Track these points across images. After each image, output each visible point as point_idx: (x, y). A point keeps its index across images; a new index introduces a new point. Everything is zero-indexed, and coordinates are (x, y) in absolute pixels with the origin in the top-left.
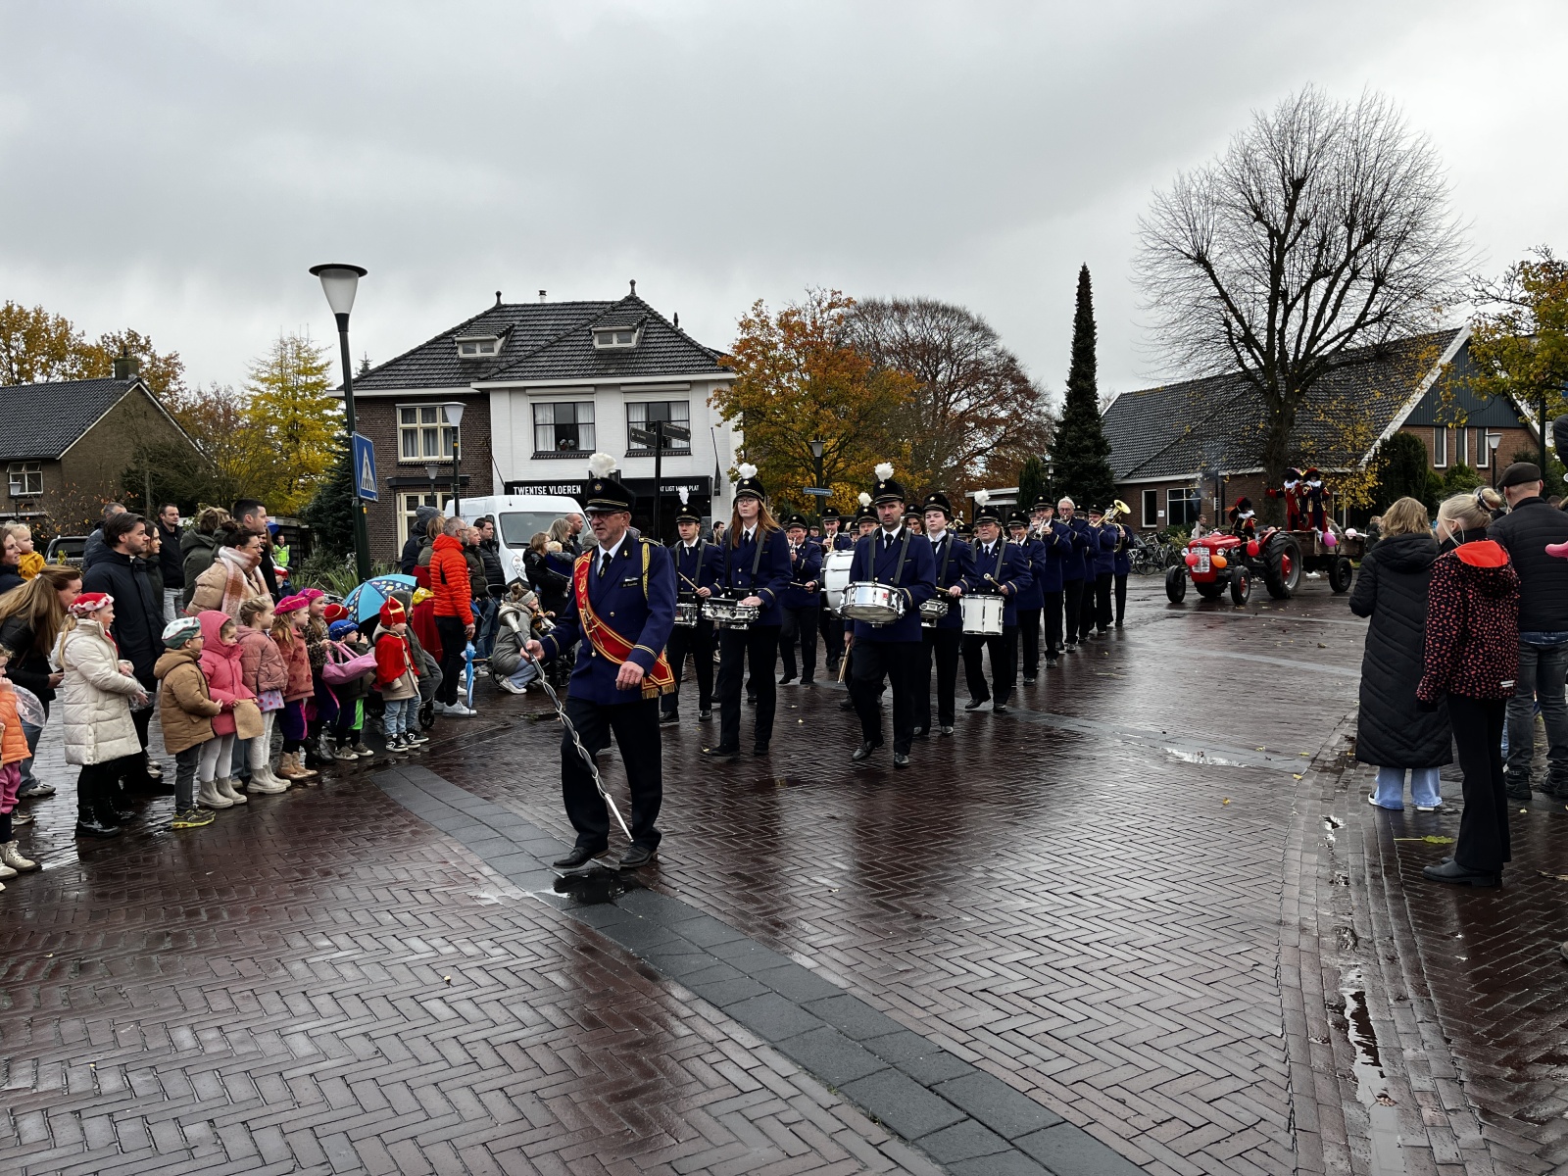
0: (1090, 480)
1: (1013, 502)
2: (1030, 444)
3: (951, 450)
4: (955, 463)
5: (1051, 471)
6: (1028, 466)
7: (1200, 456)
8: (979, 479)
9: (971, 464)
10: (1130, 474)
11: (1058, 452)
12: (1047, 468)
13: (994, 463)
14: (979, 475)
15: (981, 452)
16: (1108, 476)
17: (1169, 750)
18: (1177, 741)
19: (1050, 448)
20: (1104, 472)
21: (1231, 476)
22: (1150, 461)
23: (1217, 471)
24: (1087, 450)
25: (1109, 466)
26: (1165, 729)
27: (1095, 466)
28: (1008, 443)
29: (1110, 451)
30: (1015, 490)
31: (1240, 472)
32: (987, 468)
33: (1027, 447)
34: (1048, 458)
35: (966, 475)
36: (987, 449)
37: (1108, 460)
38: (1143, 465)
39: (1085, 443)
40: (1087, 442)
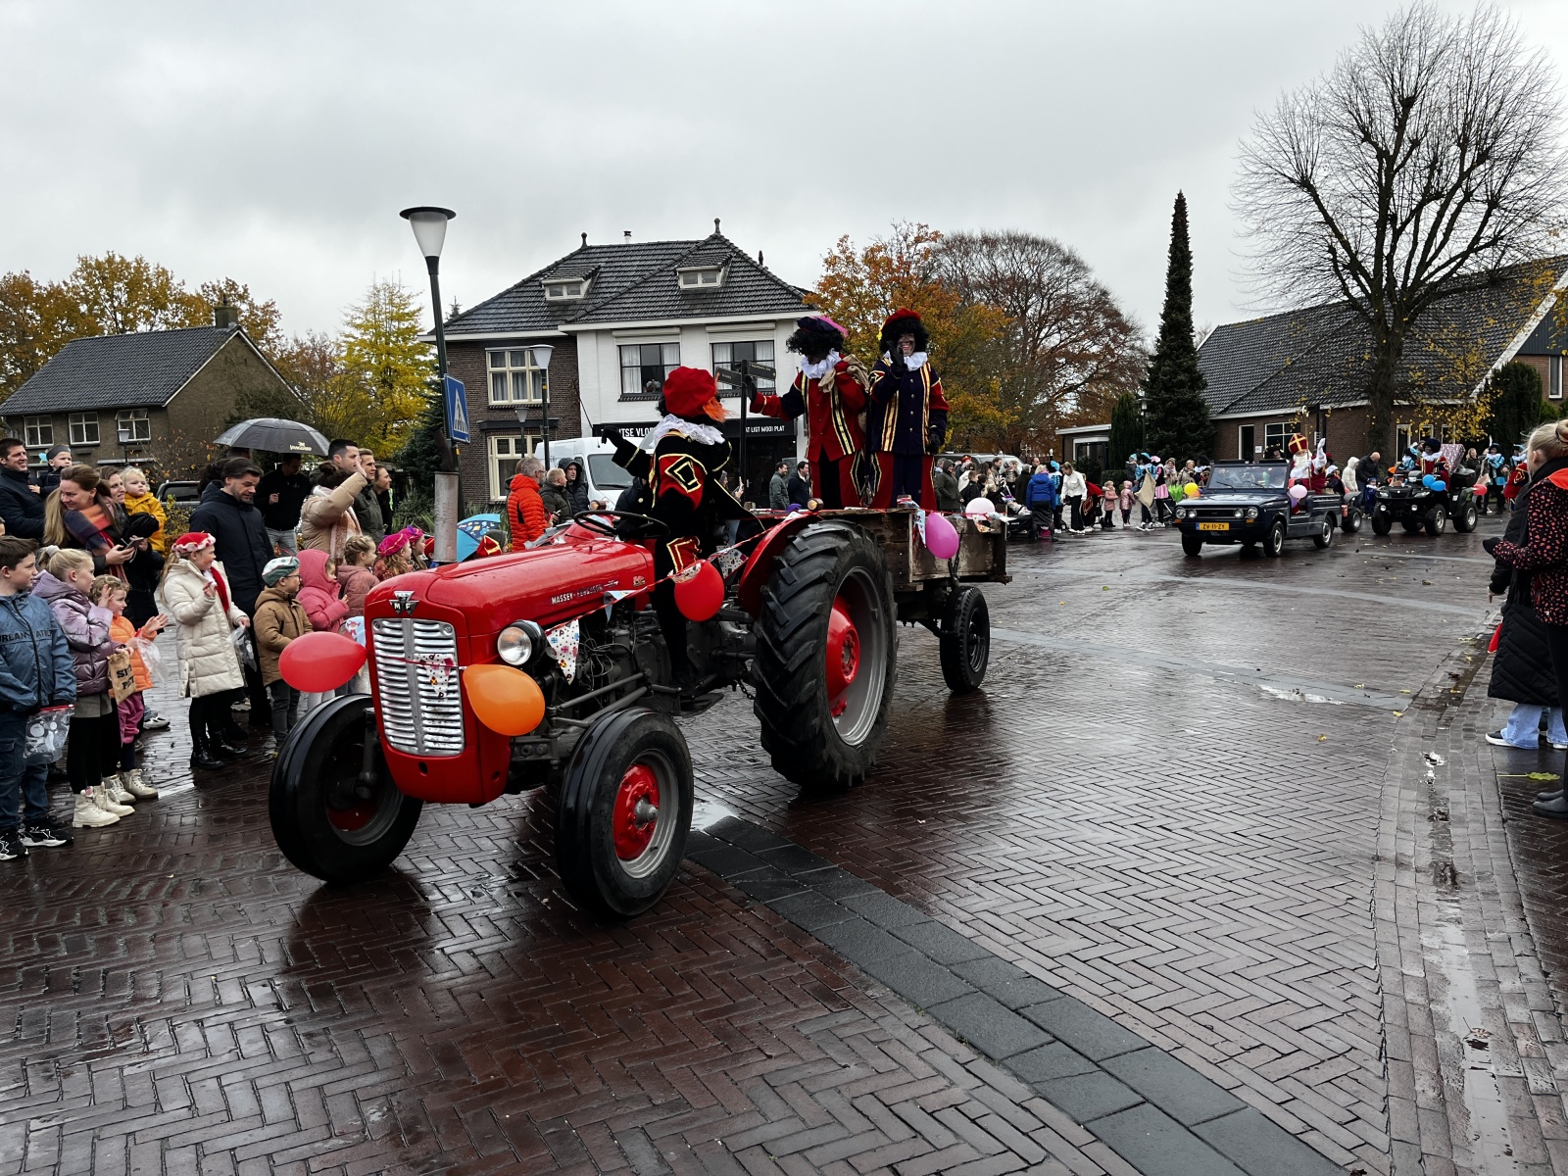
0: (1185, 416)
1: (1105, 439)
2: (1123, 379)
3: (1041, 387)
4: (1045, 399)
5: (1144, 407)
6: (1121, 402)
7: (1300, 389)
8: (1071, 415)
9: (1061, 401)
10: (1226, 409)
11: (1152, 387)
12: (1140, 405)
13: (1086, 399)
14: (1069, 412)
15: (1073, 388)
16: (1203, 412)
17: (1264, 688)
18: (1272, 678)
19: (1143, 383)
20: (1199, 407)
21: (1333, 409)
22: (1248, 395)
23: (1318, 405)
24: (1181, 384)
25: (1204, 401)
26: (1260, 666)
27: (1190, 401)
28: (1100, 379)
29: (1205, 385)
30: (1107, 427)
31: (1343, 406)
32: (1078, 405)
33: (1120, 384)
34: (1141, 393)
35: (1057, 413)
36: (1078, 385)
37: (1203, 394)
38: (1241, 399)
39: (1180, 378)
40: (1182, 377)
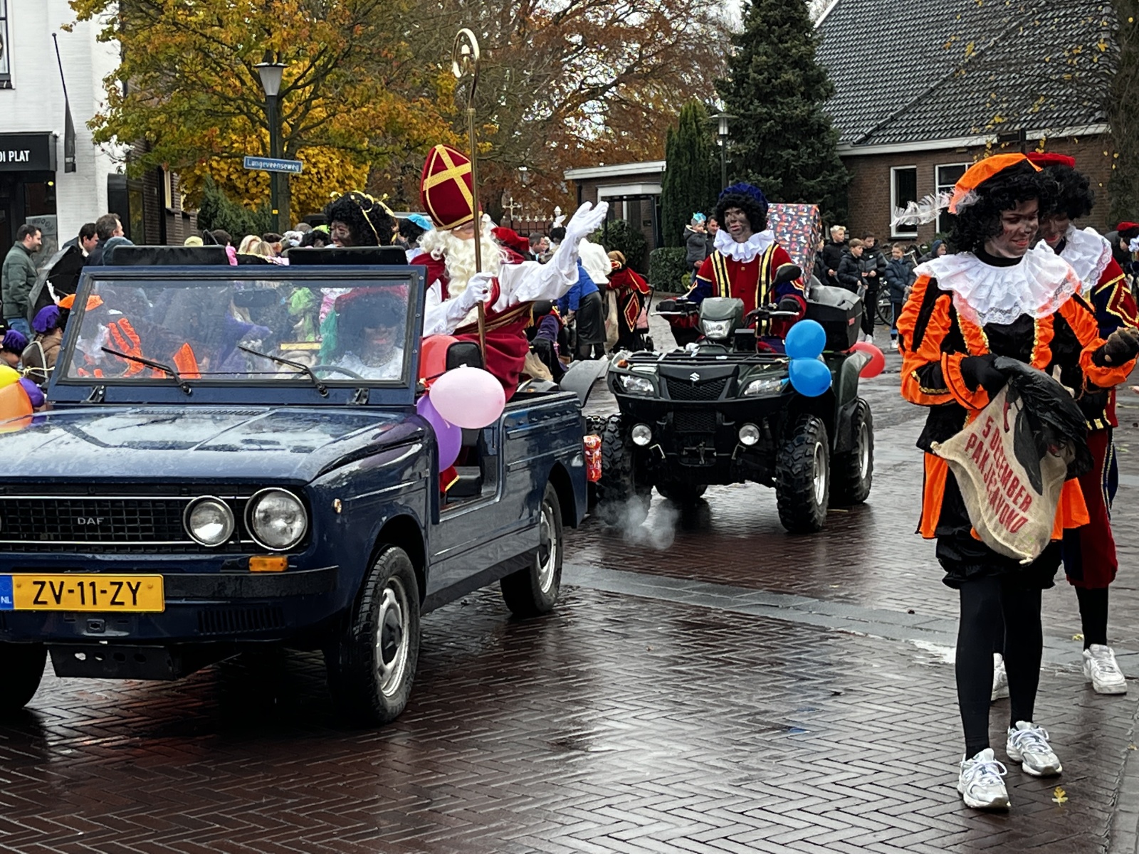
0: (795, 147)
1: (655, 189)
2: (687, 79)
3: (538, 87)
4: (549, 113)
5: (723, 130)
6: (684, 121)
7: (994, 103)
8: (591, 145)
9: (577, 116)
10: (868, 137)
11: (736, 94)
12: (715, 125)
13: (620, 114)
14: (592, 137)
15: (595, 92)
16: (828, 140)
17: (920, 644)
18: (934, 626)
19: (721, 85)
20: (817, 131)
21: (1049, 141)
22: (905, 111)
23: (1023, 131)
24: (789, 90)
25: (829, 121)
26: (913, 605)
27: (804, 122)
28: (645, 77)
29: (831, 92)
30: (659, 166)
31: (1064, 134)
32: (606, 123)
33: (682, 84)
34: (720, 105)
35: (567, 139)
36: (606, 88)
37: (827, 108)
38: (893, 119)
39: (786, 77)
40: (789, 76)
